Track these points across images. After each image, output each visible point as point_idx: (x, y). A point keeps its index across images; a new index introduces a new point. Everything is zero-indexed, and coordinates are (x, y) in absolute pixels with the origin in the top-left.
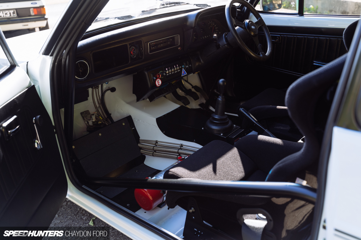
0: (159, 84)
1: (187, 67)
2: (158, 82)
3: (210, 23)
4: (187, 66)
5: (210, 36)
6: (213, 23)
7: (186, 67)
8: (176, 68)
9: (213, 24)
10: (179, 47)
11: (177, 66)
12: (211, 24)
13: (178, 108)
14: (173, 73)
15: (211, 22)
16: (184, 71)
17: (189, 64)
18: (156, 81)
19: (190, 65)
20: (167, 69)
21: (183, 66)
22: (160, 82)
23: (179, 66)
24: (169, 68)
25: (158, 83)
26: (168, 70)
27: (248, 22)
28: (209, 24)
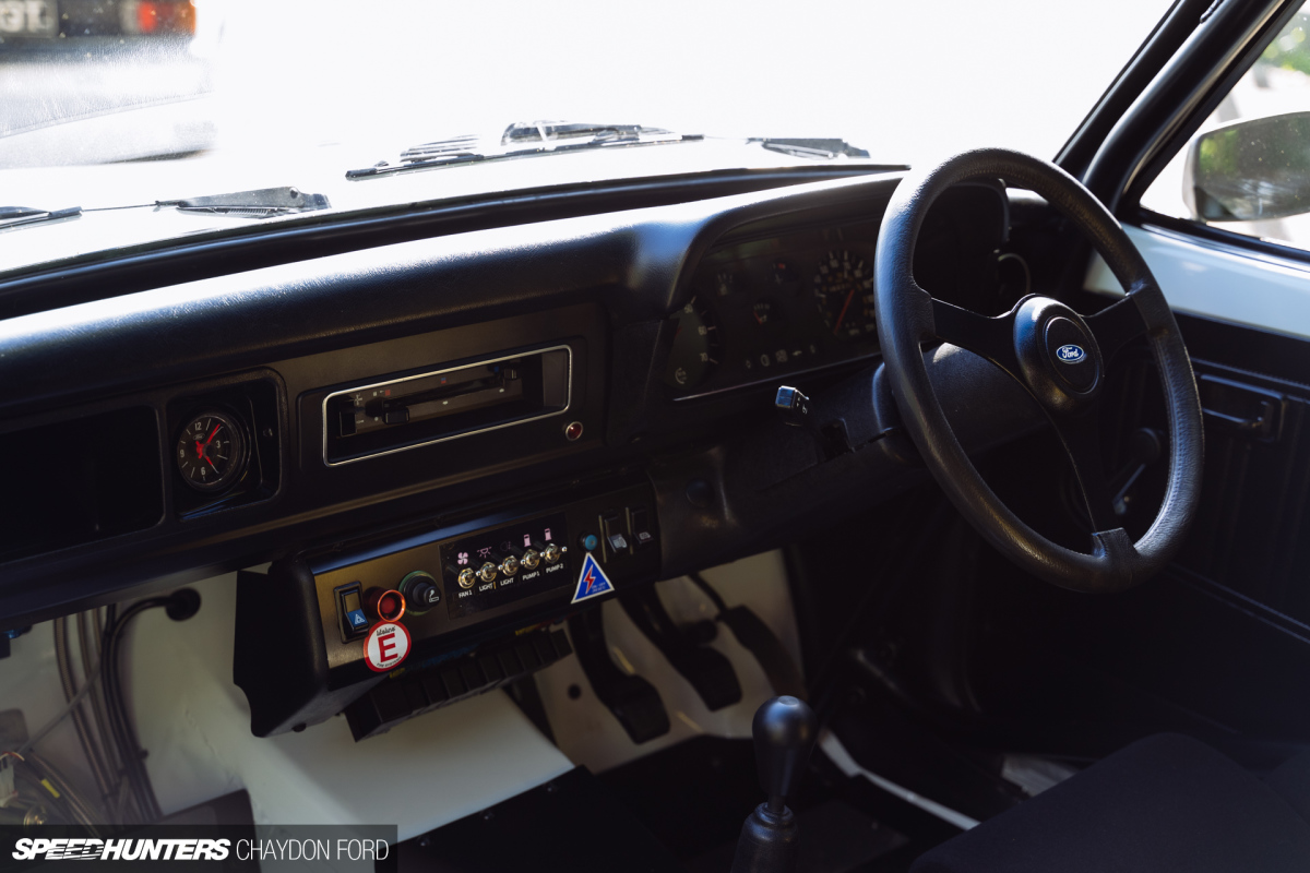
0: (388, 653)
1: (621, 550)
2: (386, 643)
3: (834, 264)
4: (619, 542)
5: (813, 349)
6: (854, 267)
7: (608, 547)
8: (540, 556)
9: (851, 273)
10: (567, 418)
11: (548, 536)
12: (841, 268)
13: (547, 785)
14: (505, 582)
15: (841, 261)
16: (595, 572)
17: (639, 528)
18: (367, 635)
19: (644, 536)
20: (463, 558)
21: (589, 541)
22: (401, 642)
23: (559, 542)
24: (484, 551)
25: (383, 648)
26: (475, 563)
27: (1035, 316)
28: (824, 270)
